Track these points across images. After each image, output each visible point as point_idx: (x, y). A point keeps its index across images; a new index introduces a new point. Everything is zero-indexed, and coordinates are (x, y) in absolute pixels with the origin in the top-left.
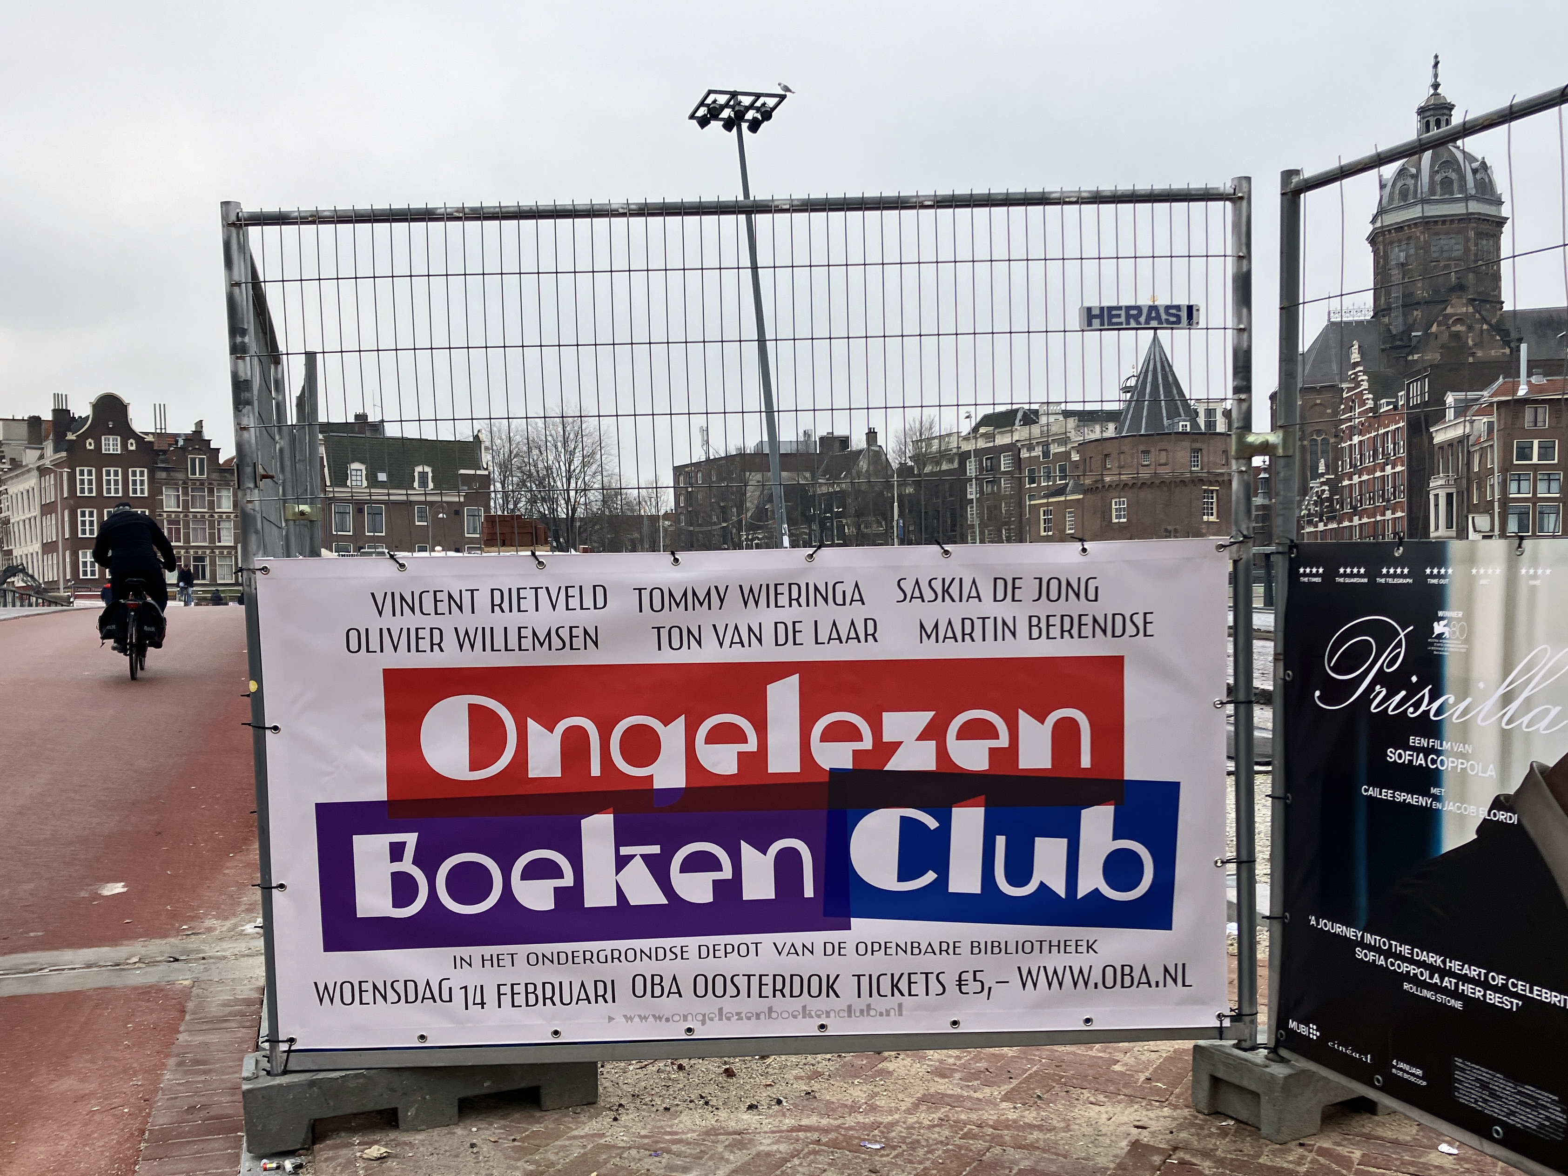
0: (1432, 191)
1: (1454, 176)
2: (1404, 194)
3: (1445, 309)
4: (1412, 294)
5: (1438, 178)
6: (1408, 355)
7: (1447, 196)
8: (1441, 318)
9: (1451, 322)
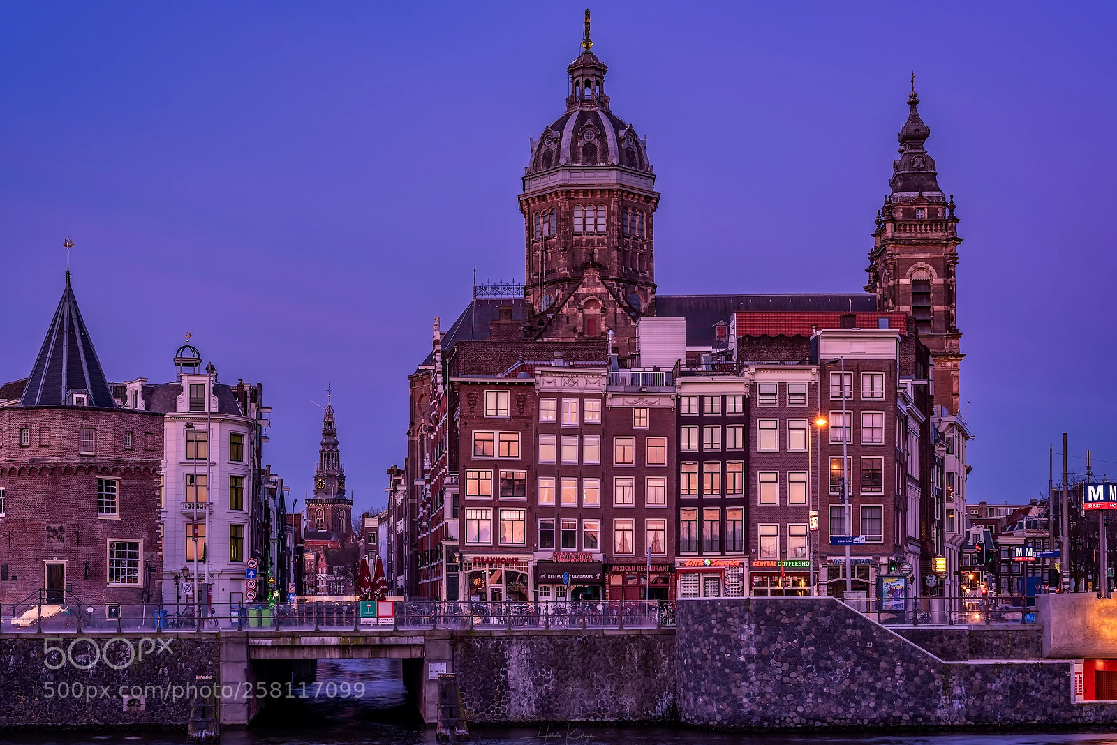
0: (574, 157)
1: (597, 143)
2: (548, 158)
3: (576, 288)
4: (554, 271)
5: (581, 143)
6: (538, 338)
7: (589, 164)
8: (572, 298)
9: (582, 303)
